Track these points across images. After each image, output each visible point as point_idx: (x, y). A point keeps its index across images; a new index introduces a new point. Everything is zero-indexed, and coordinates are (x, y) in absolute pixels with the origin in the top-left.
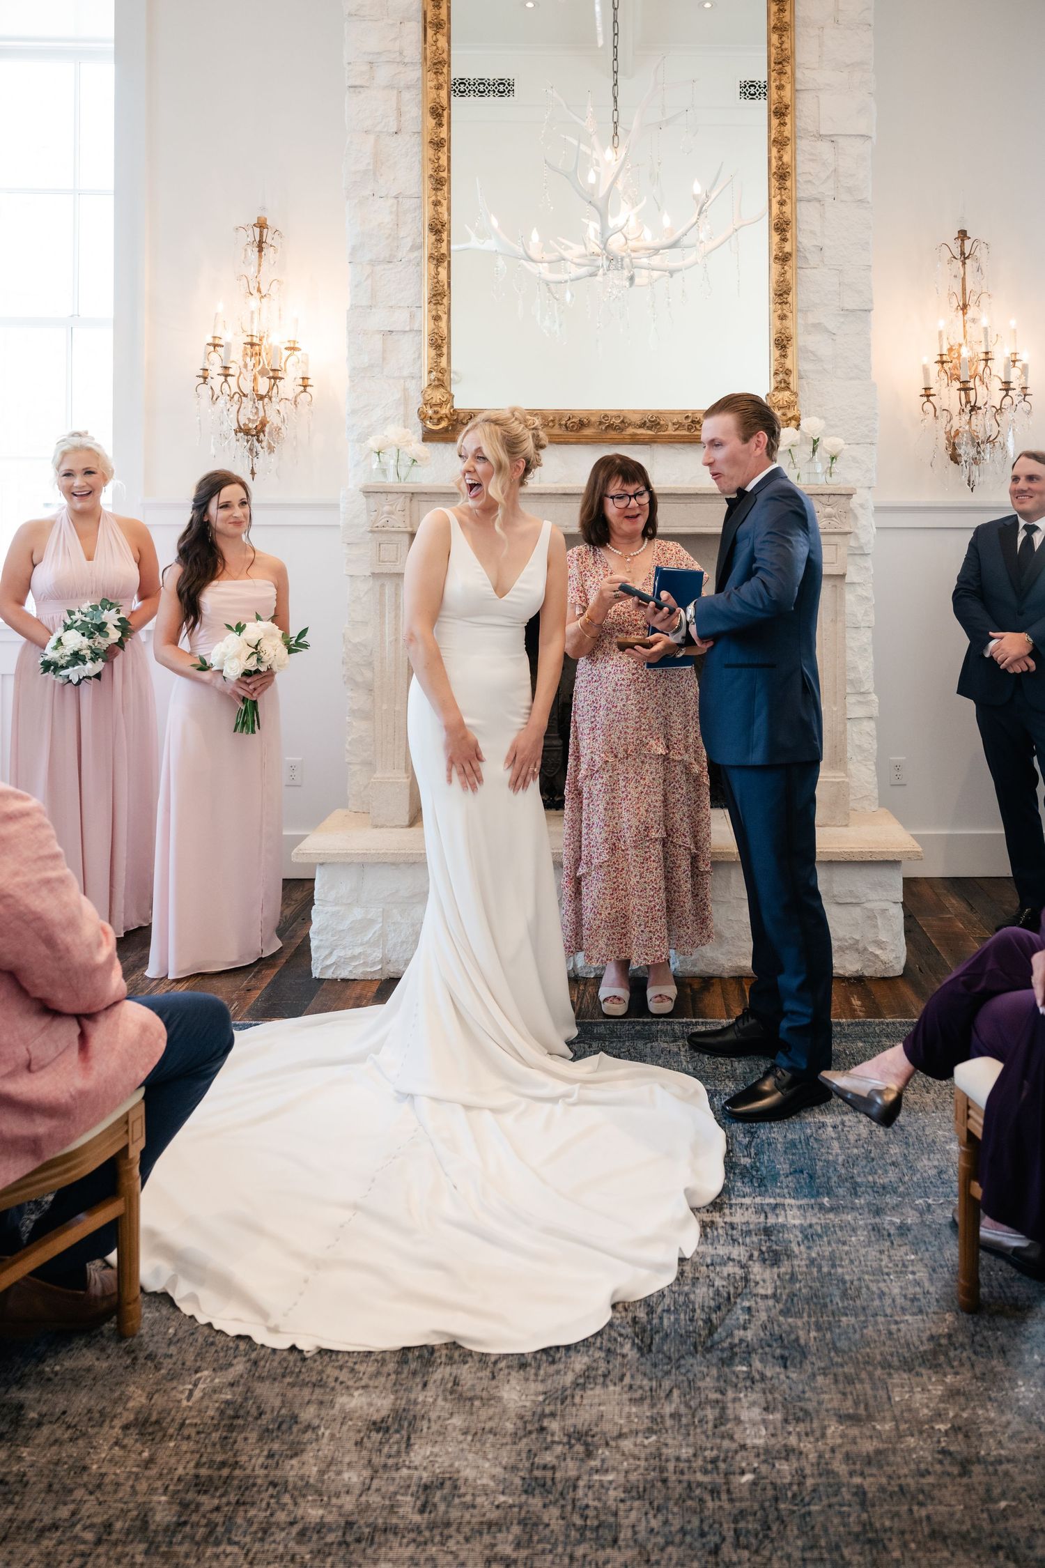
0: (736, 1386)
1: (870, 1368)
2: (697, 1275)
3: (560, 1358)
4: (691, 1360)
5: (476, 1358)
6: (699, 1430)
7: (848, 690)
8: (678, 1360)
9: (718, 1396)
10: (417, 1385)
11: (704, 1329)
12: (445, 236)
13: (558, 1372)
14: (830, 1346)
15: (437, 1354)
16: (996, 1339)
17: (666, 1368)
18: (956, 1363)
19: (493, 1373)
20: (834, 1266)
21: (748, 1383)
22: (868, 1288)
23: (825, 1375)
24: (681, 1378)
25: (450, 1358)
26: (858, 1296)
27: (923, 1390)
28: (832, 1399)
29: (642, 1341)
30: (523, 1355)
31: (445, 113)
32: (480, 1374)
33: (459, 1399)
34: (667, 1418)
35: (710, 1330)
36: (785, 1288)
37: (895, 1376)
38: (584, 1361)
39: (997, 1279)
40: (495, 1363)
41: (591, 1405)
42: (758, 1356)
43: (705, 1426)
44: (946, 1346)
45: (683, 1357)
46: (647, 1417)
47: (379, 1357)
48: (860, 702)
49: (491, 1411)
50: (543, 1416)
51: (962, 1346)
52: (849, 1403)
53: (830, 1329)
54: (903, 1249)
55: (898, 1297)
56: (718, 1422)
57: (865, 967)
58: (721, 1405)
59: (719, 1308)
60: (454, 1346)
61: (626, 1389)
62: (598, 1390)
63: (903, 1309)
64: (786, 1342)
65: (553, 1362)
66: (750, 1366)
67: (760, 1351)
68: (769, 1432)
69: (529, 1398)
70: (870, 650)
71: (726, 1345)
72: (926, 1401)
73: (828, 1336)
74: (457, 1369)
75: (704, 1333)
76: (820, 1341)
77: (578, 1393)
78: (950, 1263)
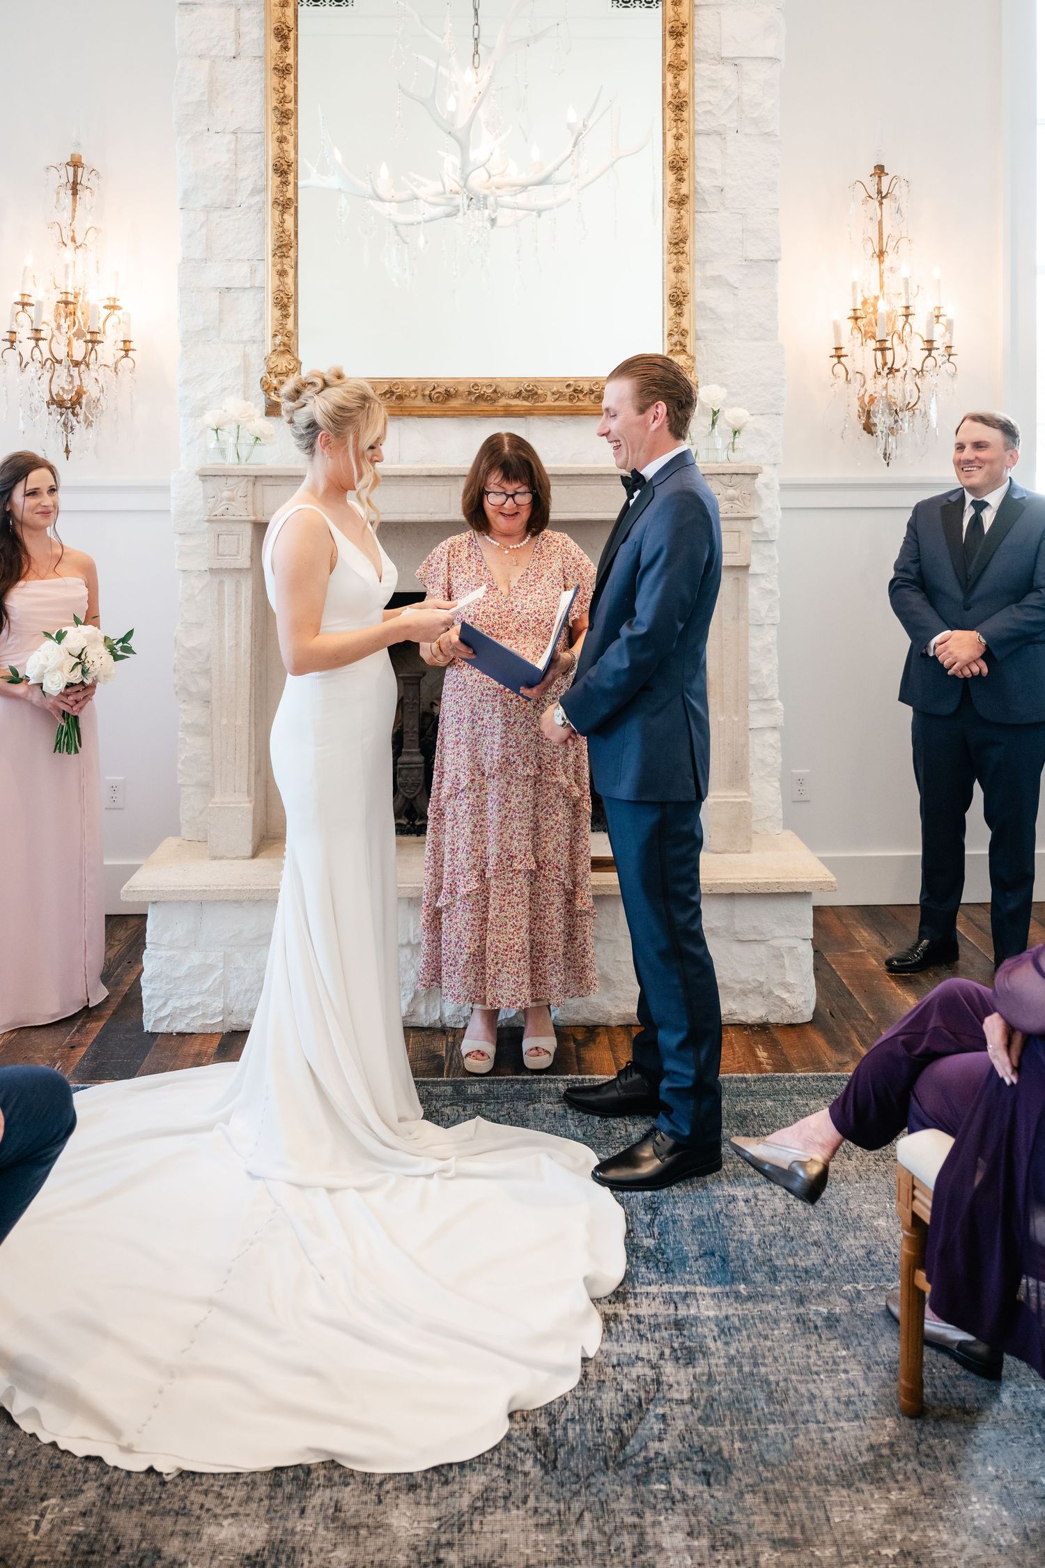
0: (655, 1508)
1: (804, 1484)
2: (602, 1377)
3: (454, 1477)
4: (602, 1478)
5: (358, 1478)
6: (615, 1560)
7: (751, 697)
8: (588, 1478)
9: (635, 1519)
10: (294, 1512)
11: (614, 1441)
12: (291, 178)
13: (452, 1494)
14: (758, 1459)
15: (314, 1475)
16: (944, 1448)
17: (574, 1487)
18: (900, 1477)
19: (379, 1496)
20: (756, 1365)
21: (669, 1504)
22: (796, 1390)
23: (754, 1492)
24: (592, 1499)
25: (330, 1479)
26: (786, 1400)
27: (865, 1509)
28: (763, 1521)
29: (545, 1456)
30: (411, 1474)
31: (292, 35)
32: (365, 1498)
33: (342, 1528)
34: (579, 1547)
35: (621, 1442)
36: (702, 1391)
37: (833, 1493)
38: (481, 1481)
39: (940, 1378)
40: (381, 1484)
41: (493, 1532)
42: (678, 1471)
43: (623, 1555)
44: (888, 1456)
45: (592, 1474)
46: (557, 1546)
47: (249, 1480)
48: (763, 711)
49: (380, 1542)
50: (439, 1546)
51: (906, 1456)
52: (783, 1526)
53: (755, 1438)
54: (834, 1343)
55: (830, 1400)
56: (637, 1550)
57: (770, 1012)
58: (638, 1530)
59: (629, 1416)
60: (332, 1465)
61: (530, 1513)
62: (499, 1515)
63: (837, 1414)
64: (707, 1454)
65: (446, 1483)
66: (669, 1483)
67: (679, 1466)
68: (695, 1562)
69: (422, 1525)
70: (775, 651)
71: (640, 1459)
72: (869, 1521)
73: (755, 1447)
74: (339, 1491)
75: (614, 1445)
76: (746, 1452)
77: (477, 1518)
78: (886, 1360)
